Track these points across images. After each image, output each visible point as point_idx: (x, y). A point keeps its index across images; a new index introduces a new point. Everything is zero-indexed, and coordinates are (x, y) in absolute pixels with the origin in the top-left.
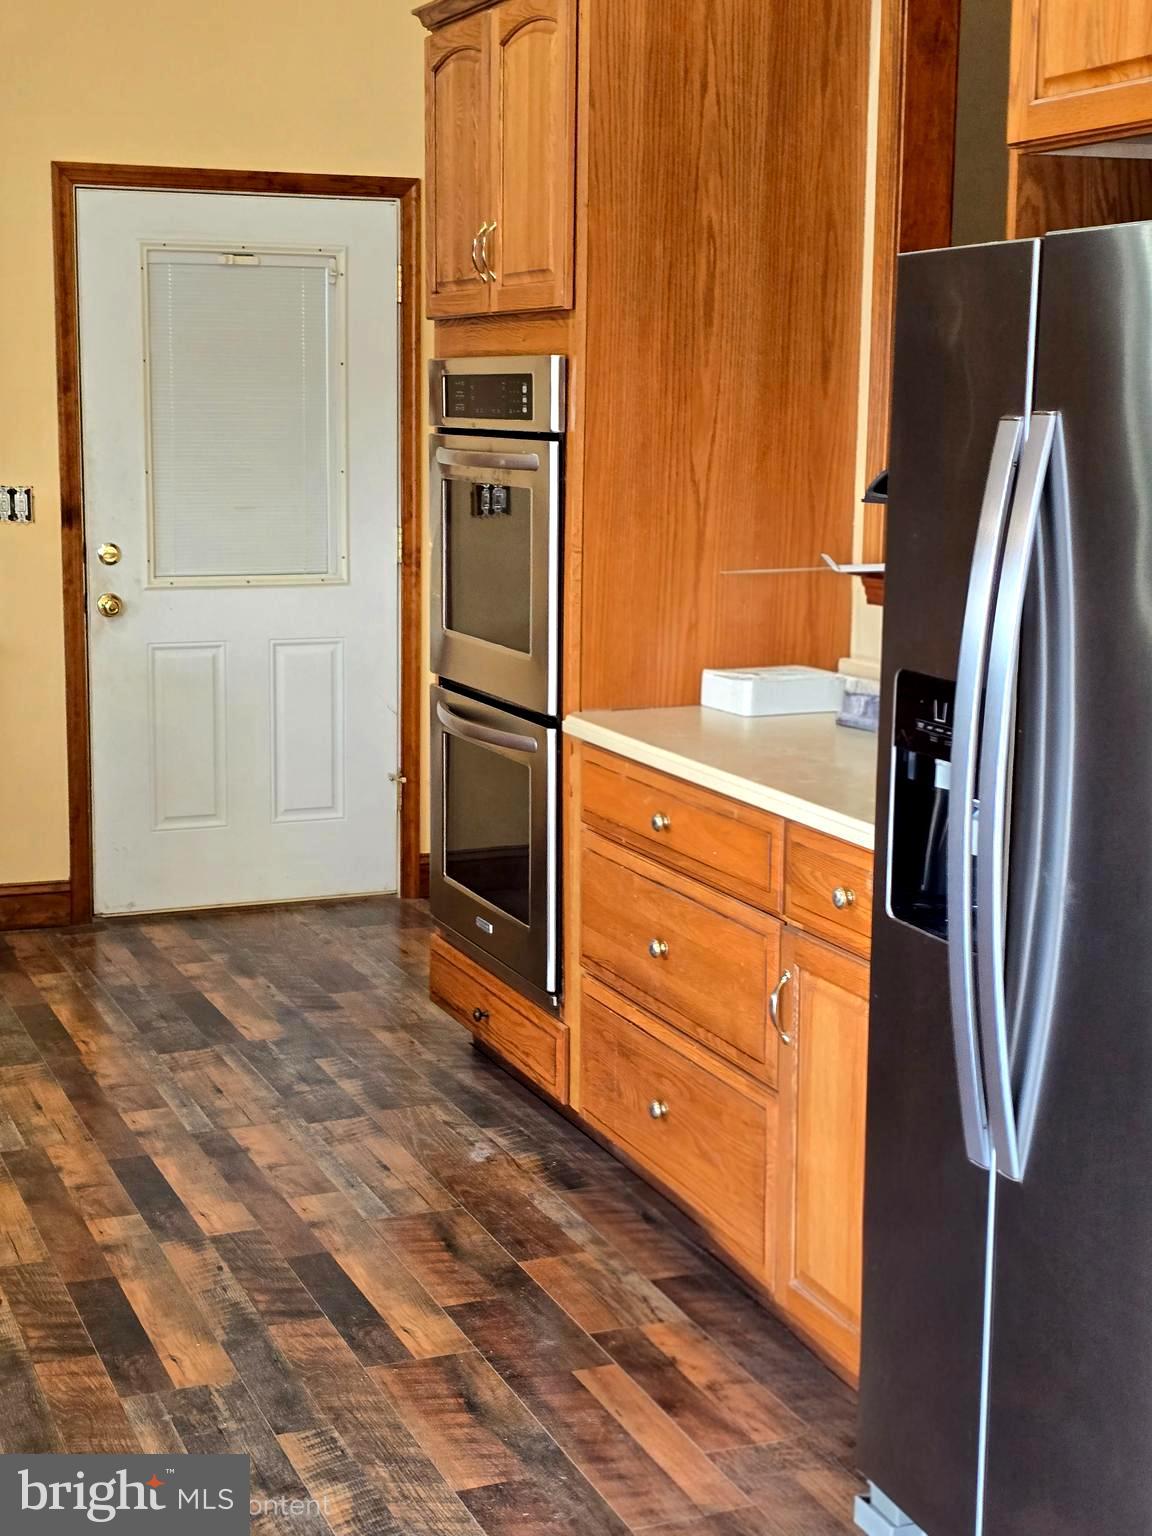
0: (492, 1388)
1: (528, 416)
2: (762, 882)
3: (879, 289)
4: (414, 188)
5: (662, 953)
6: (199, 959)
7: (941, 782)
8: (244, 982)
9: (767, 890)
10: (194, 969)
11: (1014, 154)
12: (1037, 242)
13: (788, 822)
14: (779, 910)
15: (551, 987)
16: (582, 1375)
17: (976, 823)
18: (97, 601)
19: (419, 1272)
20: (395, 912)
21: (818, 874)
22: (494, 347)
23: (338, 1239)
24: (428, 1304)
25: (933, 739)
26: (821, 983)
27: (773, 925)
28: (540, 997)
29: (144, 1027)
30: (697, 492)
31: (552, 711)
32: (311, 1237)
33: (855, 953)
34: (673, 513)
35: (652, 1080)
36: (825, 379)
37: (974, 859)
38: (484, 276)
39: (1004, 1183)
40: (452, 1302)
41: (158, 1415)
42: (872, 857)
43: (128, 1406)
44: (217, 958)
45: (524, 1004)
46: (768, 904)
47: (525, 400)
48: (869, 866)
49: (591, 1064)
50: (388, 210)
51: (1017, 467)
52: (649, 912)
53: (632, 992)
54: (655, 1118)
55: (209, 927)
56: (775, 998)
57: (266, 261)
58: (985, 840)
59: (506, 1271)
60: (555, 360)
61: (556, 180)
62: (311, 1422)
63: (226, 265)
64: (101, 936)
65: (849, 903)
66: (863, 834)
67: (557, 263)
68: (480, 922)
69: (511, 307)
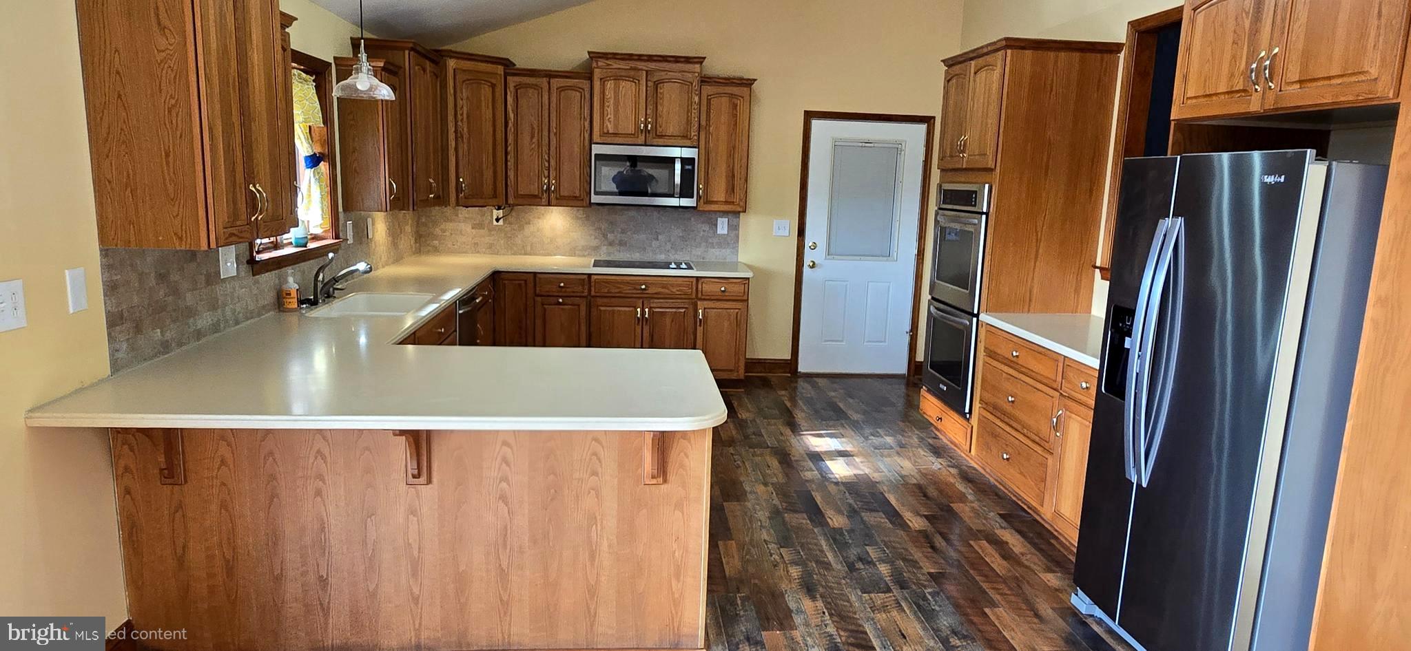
0: (939, 542)
1: (975, 205)
2: (1054, 378)
3: (1115, 164)
4: (933, 120)
5: (1012, 401)
6: (835, 391)
7: (1127, 345)
8: (851, 400)
9: (1055, 381)
10: (833, 394)
11: (1173, 123)
12: (1179, 157)
13: (1065, 357)
14: (1059, 388)
15: (967, 410)
16: (972, 543)
17: (1139, 361)
18: (807, 262)
19: (914, 502)
20: (905, 381)
21: (1076, 377)
22: (963, 180)
23: (885, 488)
24: (918, 514)
25: (1125, 330)
26: (1073, 416)
27: (1056, 394)
28: (963, 414)
29: (816, 412)
30: (1037, 235)
31: (976, 312)
32: (876, 486)
33: (1086, 406)
34: (1027, 244)
35: (1004, 446)
36: (1090, 196)
37: (1137, 374)
38: (961, 155)
39: (1139, 485)
40: (926, 513)
41: (826, 534)
42: (1098, 372)
43: (816, 530)
44: (841, 391)
45: (956, 416)
46: (1055, 386)
47: (973, 200)
48: (1097, 375)
49: (981, 439)
50: (922, 128)
51: (1165, 235)
52: (1007, 386)
53: (999, 414)
54: (1004, 459)
55: (838, 380)
56: (1055, 420)
57: (876, 145)
58: (1142, 366)
59: (946, 506)
60: (987, 186)
61: (992, 121)
62: (876, 544)
63: (862, 147)
64: (799, 380)
65: (1087, 388)
66: (1095, 363)
67: (990, 152)
68: (941, 386)
69: (971, 167)
